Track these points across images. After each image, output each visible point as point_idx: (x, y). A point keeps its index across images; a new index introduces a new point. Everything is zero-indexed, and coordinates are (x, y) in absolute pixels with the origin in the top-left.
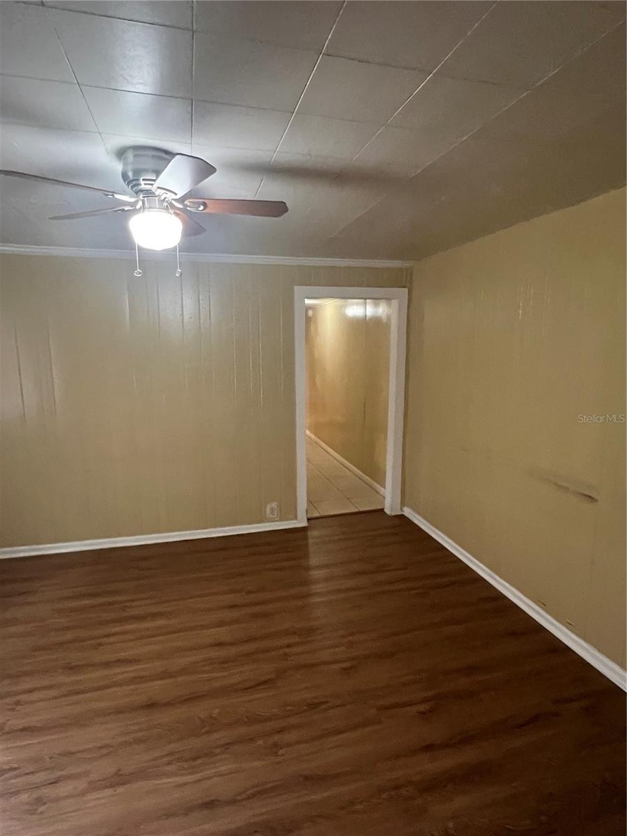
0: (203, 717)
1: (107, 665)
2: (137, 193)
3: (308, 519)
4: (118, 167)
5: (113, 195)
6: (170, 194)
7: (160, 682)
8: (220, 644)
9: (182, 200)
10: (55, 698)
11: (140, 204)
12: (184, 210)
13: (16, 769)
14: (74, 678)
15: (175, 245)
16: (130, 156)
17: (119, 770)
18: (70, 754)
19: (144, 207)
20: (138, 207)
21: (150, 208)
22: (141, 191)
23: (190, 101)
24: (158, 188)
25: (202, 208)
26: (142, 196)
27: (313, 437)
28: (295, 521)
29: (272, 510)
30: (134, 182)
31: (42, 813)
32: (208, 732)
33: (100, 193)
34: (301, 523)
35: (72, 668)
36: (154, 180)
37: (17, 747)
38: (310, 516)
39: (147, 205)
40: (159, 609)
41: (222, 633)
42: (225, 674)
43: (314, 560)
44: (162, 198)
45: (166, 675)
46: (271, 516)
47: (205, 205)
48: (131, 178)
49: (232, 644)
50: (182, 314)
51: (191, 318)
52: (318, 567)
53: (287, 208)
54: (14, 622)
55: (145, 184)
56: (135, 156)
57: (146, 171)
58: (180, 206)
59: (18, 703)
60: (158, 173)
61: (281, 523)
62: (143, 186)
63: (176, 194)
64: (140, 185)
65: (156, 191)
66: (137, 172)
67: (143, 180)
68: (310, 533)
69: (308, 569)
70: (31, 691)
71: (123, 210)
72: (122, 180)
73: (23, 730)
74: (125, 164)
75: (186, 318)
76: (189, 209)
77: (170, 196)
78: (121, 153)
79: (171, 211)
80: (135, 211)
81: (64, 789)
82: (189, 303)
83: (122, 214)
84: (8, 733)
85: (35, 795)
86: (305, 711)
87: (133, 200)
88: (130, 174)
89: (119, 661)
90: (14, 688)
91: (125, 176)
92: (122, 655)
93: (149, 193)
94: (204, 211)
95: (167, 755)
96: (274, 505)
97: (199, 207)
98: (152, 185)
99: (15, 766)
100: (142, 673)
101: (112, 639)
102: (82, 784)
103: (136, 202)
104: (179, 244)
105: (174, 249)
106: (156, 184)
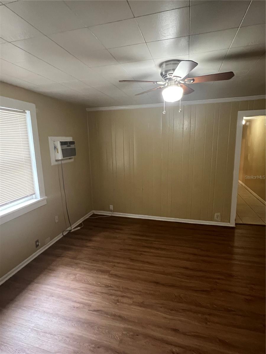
0: (176, 295)
1: (143, 262)
2: (166, 80)
3: (236, 224)
4: (160, 71)
5: (156, 83)
6: (178, 78)
8: (186, 268)
9: (183, 80)
10: (125, 268)
11: (167, 84)
12: (184, 84)
13: (111, 287)
14: (132, 263)
15: (179, 100)
16: (164, 65)
17: (143, 302)
18: (128, 289)
19: (168, 85)
20: (166, 86)
21: (171, 85)
22: (167, 79)
23: (189, 37)
24: (174, 76)
25: (192, 81)
26: (167, 81)
27: (244, 184)
28: (228, 223)
29: (218, 216)
30: (165, 76)
31: (118, 305)
33: (152, 83)
34: (232, 225)
35: (132, 260)
36: (172, 73)
37: (113, 280)
38: (237, 222)
39: (169, 84)
40: (163, 247)
41: (187, 264)
42: (188, 281)
43: (236, 244)
44: (175, 80)
45: (163, 273)
46: (217, 219)
47: (194, 80)
48: (164, 74)
50: (183, 128)
51: (186, 129)
52: (238, 247)
53: (234, 74)
54: (115, 238)
55: (169, 76)
56: (166, 65)
57: (170, 70)
58: (183, 82)
59: (115, 266)
60: (174, 70)
61: (221, 223)
62: (168, 77)
63: (181, 78)
64: (167, 76)
65: (173, 78)
66: (166, 72)
67: (168, 74)
68: (237, 231)
69: (233, 247)
70: (119, 263)
71: (160, 88)
72: (160, 76)
73: (115, 275)
74: (162, 69)
75: (185, 129)
76: (186, 83)
77: (179, 79)
78: (161, 65)
79: (179, 85)
80: (165, 87)
81: (125, 300)
82: (186, 123)
83: (160, 89)
84: (111, 275)
85: (117, 298)
87: (164, 83)
88: (164, 73)
89: (147, 262)
90: (114, 261)
91: (162, 74)
93: (170, 79)
94: (193, 83)
96: (219, 214)
97: (191, 81)
98: (171, 75)
99: (112, 286)
101: (145, 253)
102: (131, 301)
103: (165, 84)
104: (181, 99)
105: (179, 101)
106: (173, 75)
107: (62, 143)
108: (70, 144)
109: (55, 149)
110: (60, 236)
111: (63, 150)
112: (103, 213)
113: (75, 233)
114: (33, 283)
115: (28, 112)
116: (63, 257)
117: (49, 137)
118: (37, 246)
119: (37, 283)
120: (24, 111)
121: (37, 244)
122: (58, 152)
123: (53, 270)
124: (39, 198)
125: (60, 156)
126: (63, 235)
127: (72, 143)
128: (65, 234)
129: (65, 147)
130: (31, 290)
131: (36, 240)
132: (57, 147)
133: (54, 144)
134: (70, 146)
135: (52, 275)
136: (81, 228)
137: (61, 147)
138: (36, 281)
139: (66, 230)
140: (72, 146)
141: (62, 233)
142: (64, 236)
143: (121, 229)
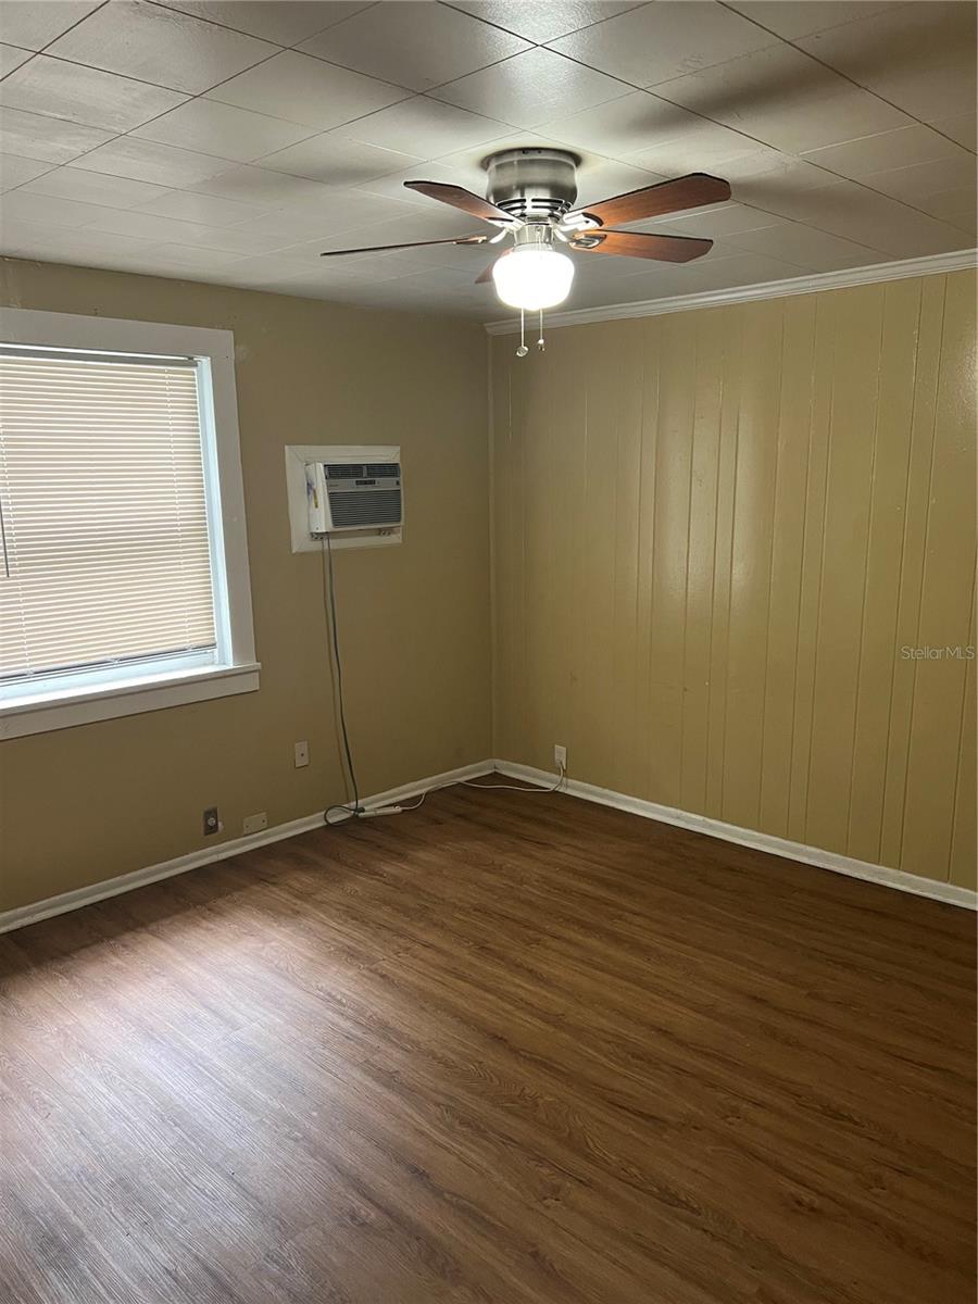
7: (539, 1023)
14: (472, 959)
17: (398, 1072)
32: (510, 1111)
41: (688, 1022)
49: (681, 1043)
54: (495, 869)
86: (650, 1193)
92: (544, 968)
95: (446, 1095)
100: (534, 1000)
107: (334, 472)
108: (369, 475)
109: (309, 493)
110: (313, 822)
111: (334, 498)
112: (535, 776)
113: (371, 822)
114: (143, 930)
115: (205, 363)
116: (274, 884)
117: (286, 447)
118: (211, 830)
119: (153, 933)
120: (191, 358)
121: (212, 821)
122: (317, 506)
123: (220, 913)
124: (228, 662)
125: (322, 520)
126: (326, 821)
127: (390, 470)
128: (336, 817)
129: (348, 485)
130: (124, 946)
131: (210, 806)
132: (315, 487)
133: (307, 475)
134: (372, 482)
135: (204, 923)
136: (404, 811)
137: (329, 486)
138: (153, 927)
139: (346, 806)
140: (384, 484)
141: (323, 813)
142: (329, 826)
143: (543, 845)
